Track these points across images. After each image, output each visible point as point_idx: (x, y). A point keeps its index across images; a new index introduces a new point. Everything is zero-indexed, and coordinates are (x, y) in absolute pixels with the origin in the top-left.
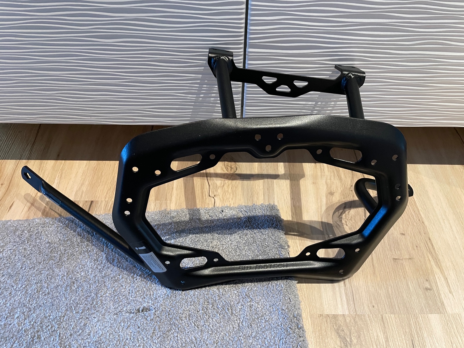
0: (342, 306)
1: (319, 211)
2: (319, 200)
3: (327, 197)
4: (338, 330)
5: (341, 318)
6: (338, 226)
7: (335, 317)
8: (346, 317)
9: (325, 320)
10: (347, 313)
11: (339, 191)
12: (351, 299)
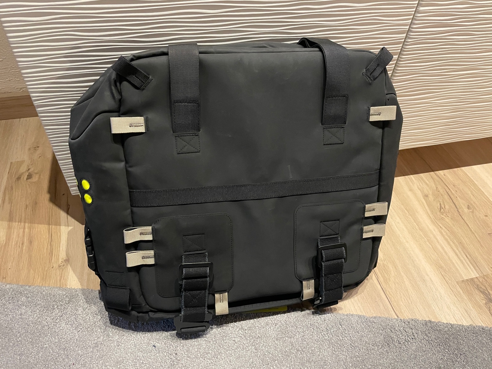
0: (473, 272)
1: (425, 210)
2: (421, 203)
3: (424, 199)
4: (478, 288)
5: (476, 280)
6: (443, 218)
7: (472, 279)
8: (478, 278)
9: (467, 283)
10: (478, 276)
11: (431, 193)
12: (475, 266)
